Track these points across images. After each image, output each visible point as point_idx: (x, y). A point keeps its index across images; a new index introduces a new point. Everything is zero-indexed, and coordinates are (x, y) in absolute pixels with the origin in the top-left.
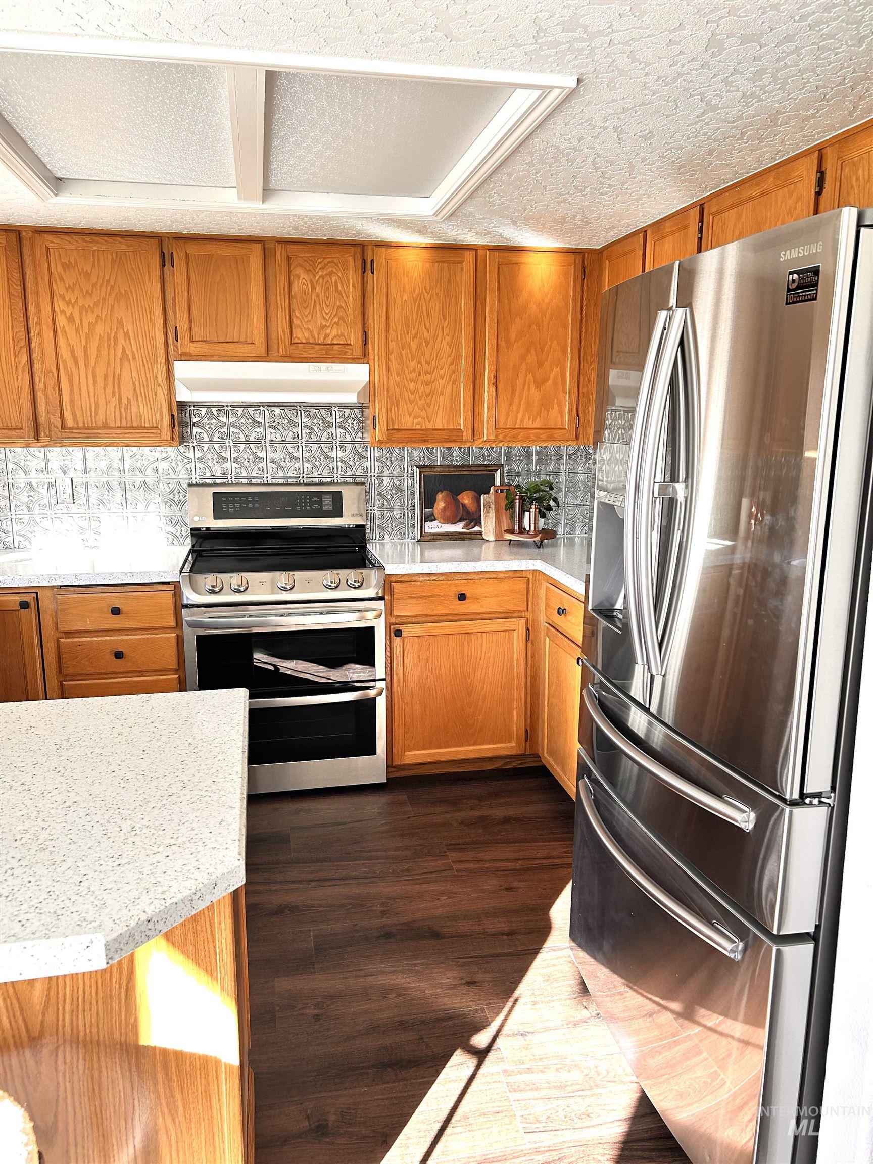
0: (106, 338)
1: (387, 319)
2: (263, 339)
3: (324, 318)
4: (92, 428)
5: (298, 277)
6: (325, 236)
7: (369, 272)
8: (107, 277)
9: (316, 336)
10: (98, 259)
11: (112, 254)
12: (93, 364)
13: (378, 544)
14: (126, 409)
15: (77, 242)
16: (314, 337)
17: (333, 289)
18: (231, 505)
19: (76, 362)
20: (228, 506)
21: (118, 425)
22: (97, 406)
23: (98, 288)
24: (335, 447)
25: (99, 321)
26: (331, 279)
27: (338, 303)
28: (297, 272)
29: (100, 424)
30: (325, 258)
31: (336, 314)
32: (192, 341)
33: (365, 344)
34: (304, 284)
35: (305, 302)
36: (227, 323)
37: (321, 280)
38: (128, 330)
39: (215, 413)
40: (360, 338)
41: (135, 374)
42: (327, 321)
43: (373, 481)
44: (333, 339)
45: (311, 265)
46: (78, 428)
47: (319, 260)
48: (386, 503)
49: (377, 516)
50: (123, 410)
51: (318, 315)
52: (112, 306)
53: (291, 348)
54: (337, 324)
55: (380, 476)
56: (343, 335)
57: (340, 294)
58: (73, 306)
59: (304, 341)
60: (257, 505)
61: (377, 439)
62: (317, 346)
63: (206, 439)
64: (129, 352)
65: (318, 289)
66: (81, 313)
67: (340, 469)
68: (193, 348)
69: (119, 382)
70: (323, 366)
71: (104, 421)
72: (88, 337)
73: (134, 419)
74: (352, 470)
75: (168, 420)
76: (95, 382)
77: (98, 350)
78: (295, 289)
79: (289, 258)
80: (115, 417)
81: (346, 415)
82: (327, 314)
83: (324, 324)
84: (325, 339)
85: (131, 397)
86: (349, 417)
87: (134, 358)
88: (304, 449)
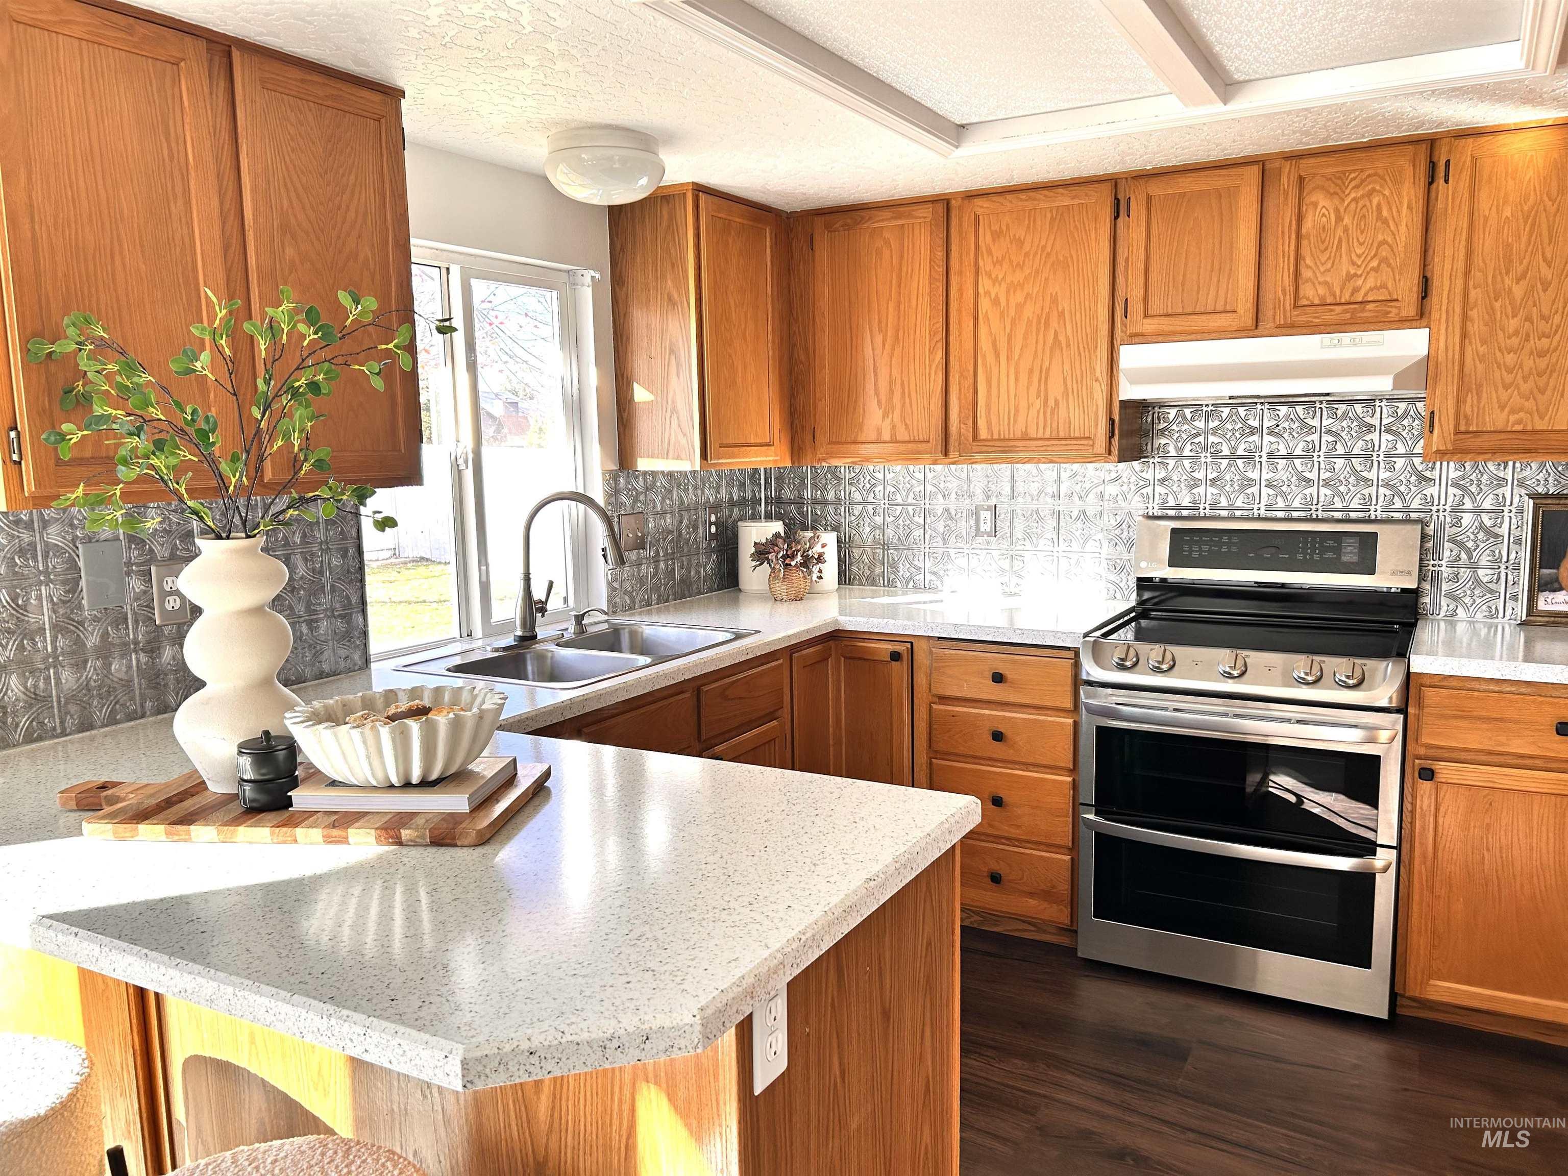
0: (1035, 321)
1: (1469, 254)
2: (1250, 305)
3: (1354, 264)
4: (1009, 440)
5: (1315, 205)
6: (1363, 137)
7: (1442, 181)
8: (1043, 243)
9: (1338, 293)
10: (1034, 220)
11: (1051, 211)
12: (1017, 357)
13: (1442, 624)
14: (1052, 413)
15: (1011, 202)
16: (1334, 296)
17: (1372, 218)
18: (1196, 548)
19: (997, 355)
20: (1191, 548)
21: (1040, 435)
22: (1017, 411)
23: (1031, 257)
24: (1376, 464)
25: (1028, 302)
26: (1371, 202)
27: (1380, 237)
28: (1314, 199)
29: (1018, 435)
30: (1362, 170)
31: (1375, 256)
32: (1146, 316)
33: (1423, 298)
34: (1324, 215)
35: (1323, 242)
36: (1199, 287)
37: (1353, 205)
38: (1063, 310)
39: (1189, 416)
40: (1415, 289)
41: (1067, 367)
42: (1359, 266)
43: (1441, 518)
44: (1366, 295)
45: (1337, 185)
46: (992, 440)
47: (1353, 175)
48: (1464, 556)
49: (1445, 575)
50: (1049, 414)
51: (1344, 258)
52: (1047, 279)
53: (1295, 313)
54: (1376, 270)
55: (1457, 510)
56: (1384, 286)
57: (1385, 222)
58: (1000, 285)
59: (1317, 302)
60: (1234, 549)
61: (1434, 449)
62: (1338, 309)
63: (1173, 452)
64: (1062, 338)
65: (1347, 220)
66: (1008, 292)
67: (1381, 499)
68: (1149, 326)
69: (1046, 379)
70: (1346, 337)
71: (1024, 430)
72: (1013, 323)
73: (1061, 429)
74: (1403, 500)
75: (1104, 427)
76: (1017, 379)
77: (1025, 338)
78: (1308, 225)
79: (1301, 179)
80: (1037, 424)
81: (1400, 412)
82: (1359, 256)
83: (1352, 272)
84: (1352, 294)
85: (1059, 398)
86: (1406, 414)
87: (1068, 345)
88: (1322, 466)
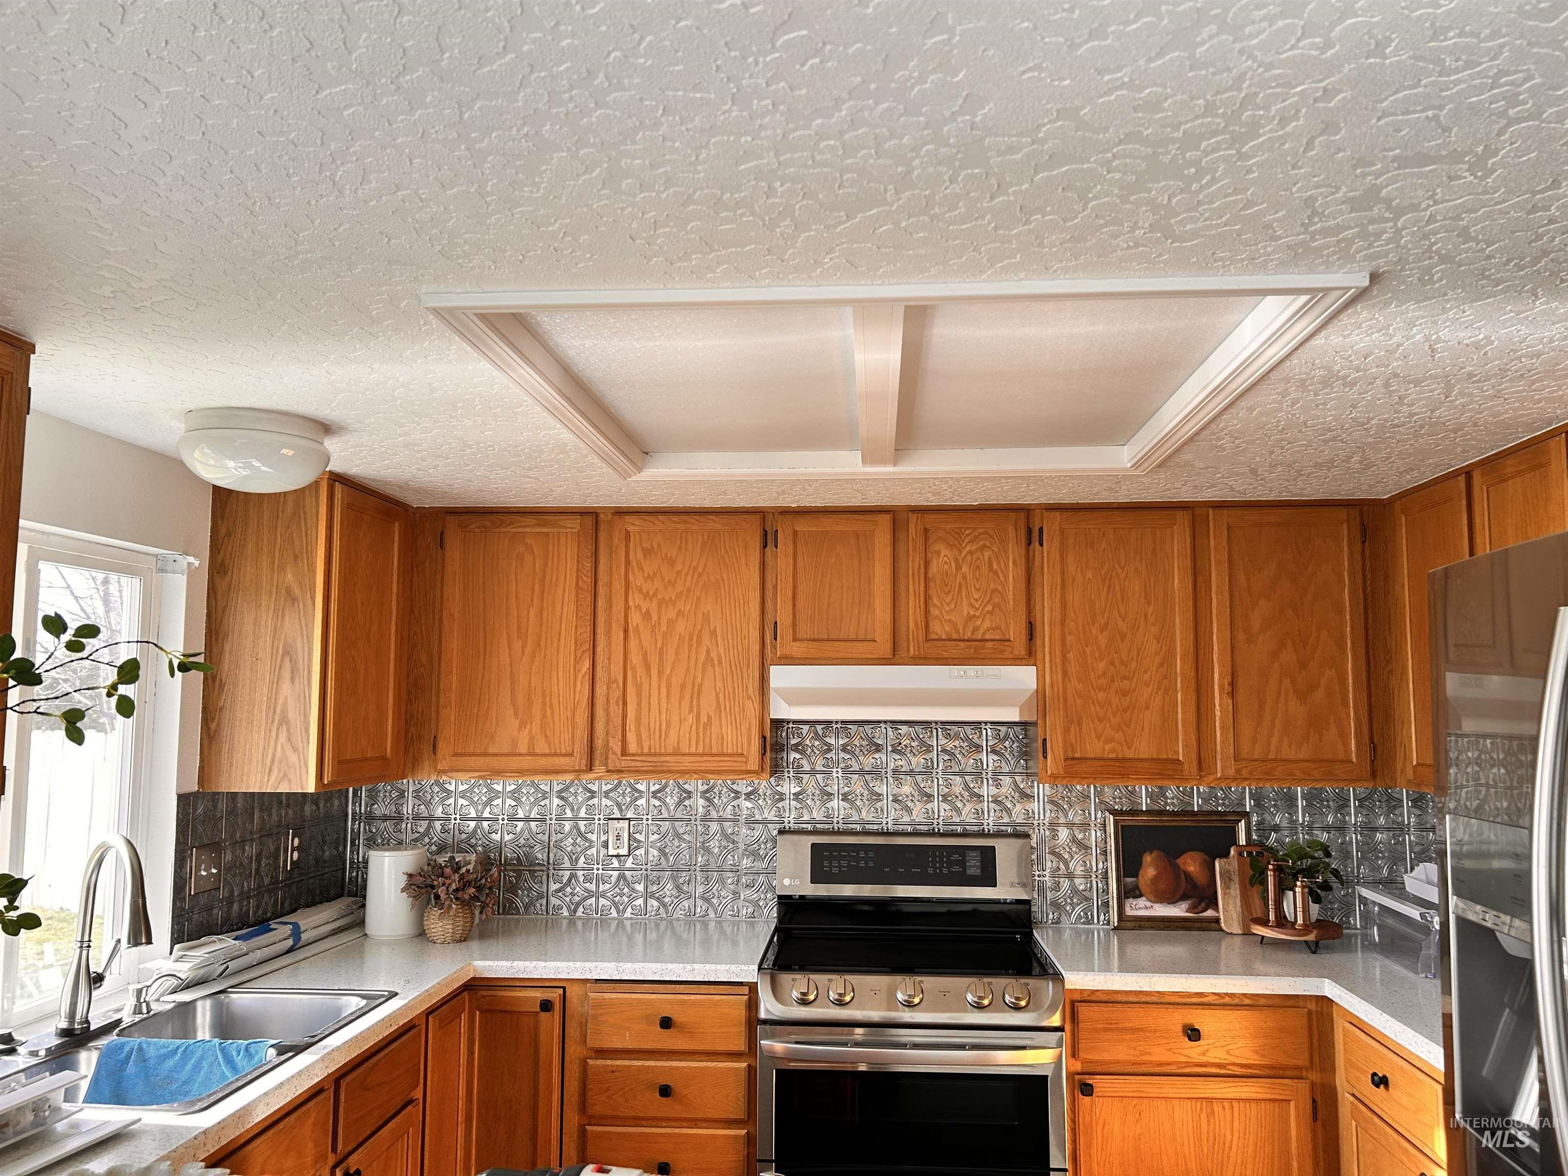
0: (687, 637)
1: (1064, 606)
2: (888, 635)
3: (972, 606)
4: (661, 755)
5: (938, 553)
6: (976, 501)
7: (1037, 544)
8: (695, 563)
9: (961, 630)
10: (686, 542)
11: (703, 535)
12: (668, 671)
13: (1050, 932)
14: (705, 729)
15: (663, 522)
16: (958, 632)
17: (985, 569)
18: (835, 863)
19: (648, 668)
20: (831, 863)
21: (693, 750)
22: (668, 725)
23: (683, 576)
24: (985, 781)
25: (680, 619)
26: (983, 555)
27: (992, 586)
28: (937, 548)
29: (670, 750)
30: (975, 529)
31: (989, 600)
32: (795, 640)
33: (1030, 640)
34: (946, 562)
35: (947, 585)
36: (842, 616)
37: (969, 558)
38: (715, 628)
39: (820, 732)
40: (1024, 632)
41: (719, 684)
42: (977, 609)
43: (1042, 831)
44: (984, 634)
45: (956, 539)
46: (641, 755)
47: (967, 532)
48: (1062, 866)
49: (1049, 884)
50: (701, 730)
51: (965, 602)
52: (698, 598)
53: (926, 645)
54: (990, 613)
55: (1053, 826)
56: (998, 628)
57: (996, 573)
58: (651, 601)
59: (944, 637)
60: (871, 864)
61: (1049, 773)
62: (962, 644)
63: (807, 768)
64: (713, 655)
65: (965, 569)
66: (659, 607)
67: (992, 814)
68: (796, 649)
69: (699, 694)
70: (971, 670)
71: (676, 745)
72: (665, 636)
73: (714, 743)
74: (1010, 815)
75: (757, 743)
76: (668, 694)
77: (677, 653)
78: (933, 570)
79: (926, 530)
80: (690, 740)
81: (1002, 734)
82: (977, 600)
83: (972, 613)
84: (973, 633)
85: (712, 714)
86: (1006, 737)
87: (720, 663)
88: (941, 782)
